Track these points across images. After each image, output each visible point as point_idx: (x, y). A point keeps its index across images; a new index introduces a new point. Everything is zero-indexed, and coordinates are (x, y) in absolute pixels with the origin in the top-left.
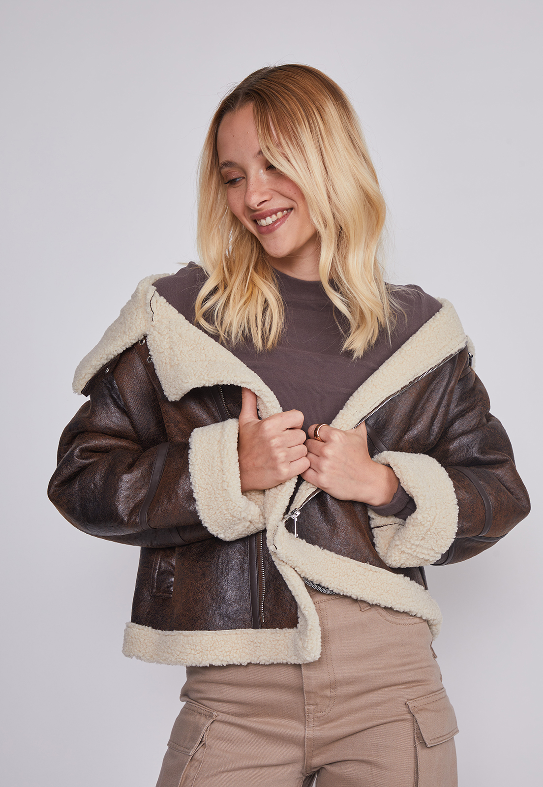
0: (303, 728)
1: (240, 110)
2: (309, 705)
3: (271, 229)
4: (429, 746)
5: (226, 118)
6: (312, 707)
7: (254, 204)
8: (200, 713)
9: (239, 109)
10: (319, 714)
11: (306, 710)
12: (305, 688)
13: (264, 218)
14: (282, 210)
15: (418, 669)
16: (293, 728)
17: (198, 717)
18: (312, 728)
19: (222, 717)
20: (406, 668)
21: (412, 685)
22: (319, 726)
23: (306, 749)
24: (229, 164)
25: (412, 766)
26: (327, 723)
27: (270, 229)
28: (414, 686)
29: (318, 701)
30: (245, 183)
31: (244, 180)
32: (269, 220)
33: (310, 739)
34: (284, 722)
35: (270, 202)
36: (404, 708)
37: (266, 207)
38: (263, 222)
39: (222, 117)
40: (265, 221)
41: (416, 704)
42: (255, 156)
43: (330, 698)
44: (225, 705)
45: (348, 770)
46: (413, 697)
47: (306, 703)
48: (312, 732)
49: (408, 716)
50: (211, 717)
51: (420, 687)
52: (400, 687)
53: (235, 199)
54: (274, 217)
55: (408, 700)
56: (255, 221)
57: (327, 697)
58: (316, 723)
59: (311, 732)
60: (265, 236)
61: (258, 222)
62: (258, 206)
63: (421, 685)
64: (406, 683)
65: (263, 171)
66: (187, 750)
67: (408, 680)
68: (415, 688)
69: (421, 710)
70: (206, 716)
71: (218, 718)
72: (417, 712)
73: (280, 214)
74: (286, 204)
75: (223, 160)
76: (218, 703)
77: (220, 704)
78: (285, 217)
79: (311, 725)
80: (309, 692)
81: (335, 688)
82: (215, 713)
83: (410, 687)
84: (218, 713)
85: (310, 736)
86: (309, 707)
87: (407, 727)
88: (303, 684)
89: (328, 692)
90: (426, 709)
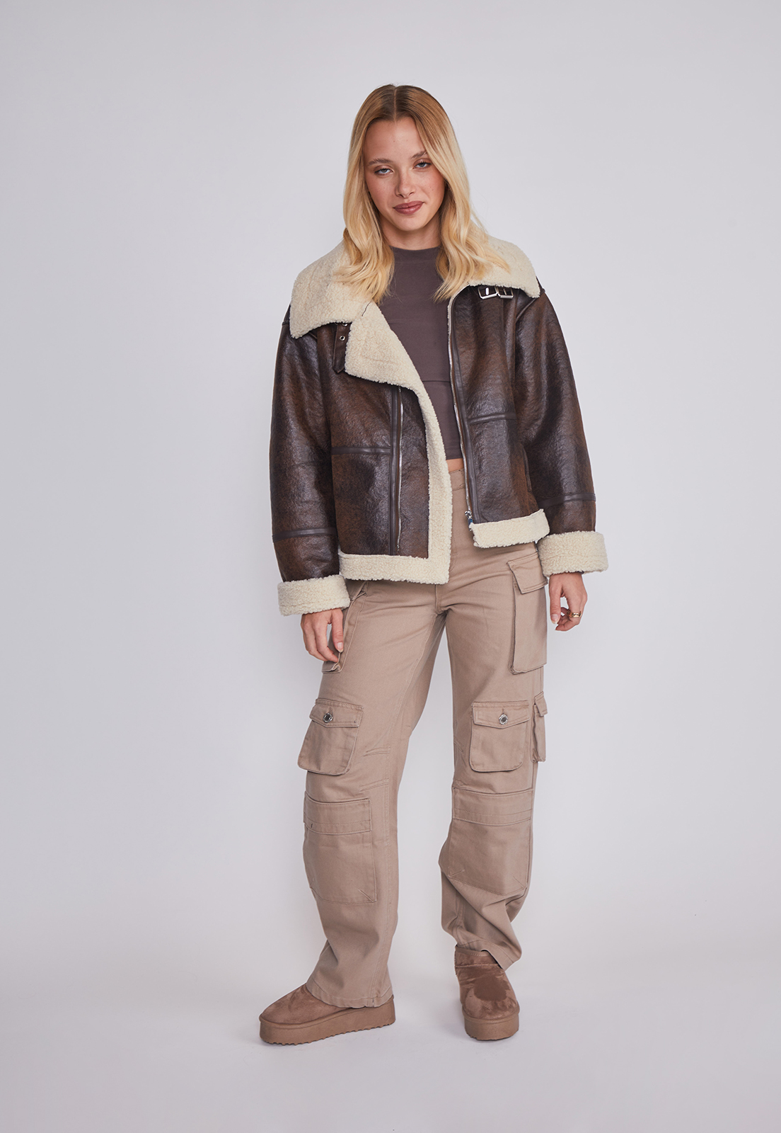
4: (524, 593)
21: (511, 550)
23: (437, 595)
25: (512, 607)
28: (513, 551)
36: (506, 567)
41: (514, 563)
45: (468, 611)
46: (513, 558)
49: (509, 572)
51: (518, 552)
52: (503, 551)
55: (509, 561)
65: (412, 169)
68: (514, 553)
69: (518, 568)
72: (515, 570)
81: (457, 552)
83: (510, 552)
87: (506, 581)
90: (522, 567)
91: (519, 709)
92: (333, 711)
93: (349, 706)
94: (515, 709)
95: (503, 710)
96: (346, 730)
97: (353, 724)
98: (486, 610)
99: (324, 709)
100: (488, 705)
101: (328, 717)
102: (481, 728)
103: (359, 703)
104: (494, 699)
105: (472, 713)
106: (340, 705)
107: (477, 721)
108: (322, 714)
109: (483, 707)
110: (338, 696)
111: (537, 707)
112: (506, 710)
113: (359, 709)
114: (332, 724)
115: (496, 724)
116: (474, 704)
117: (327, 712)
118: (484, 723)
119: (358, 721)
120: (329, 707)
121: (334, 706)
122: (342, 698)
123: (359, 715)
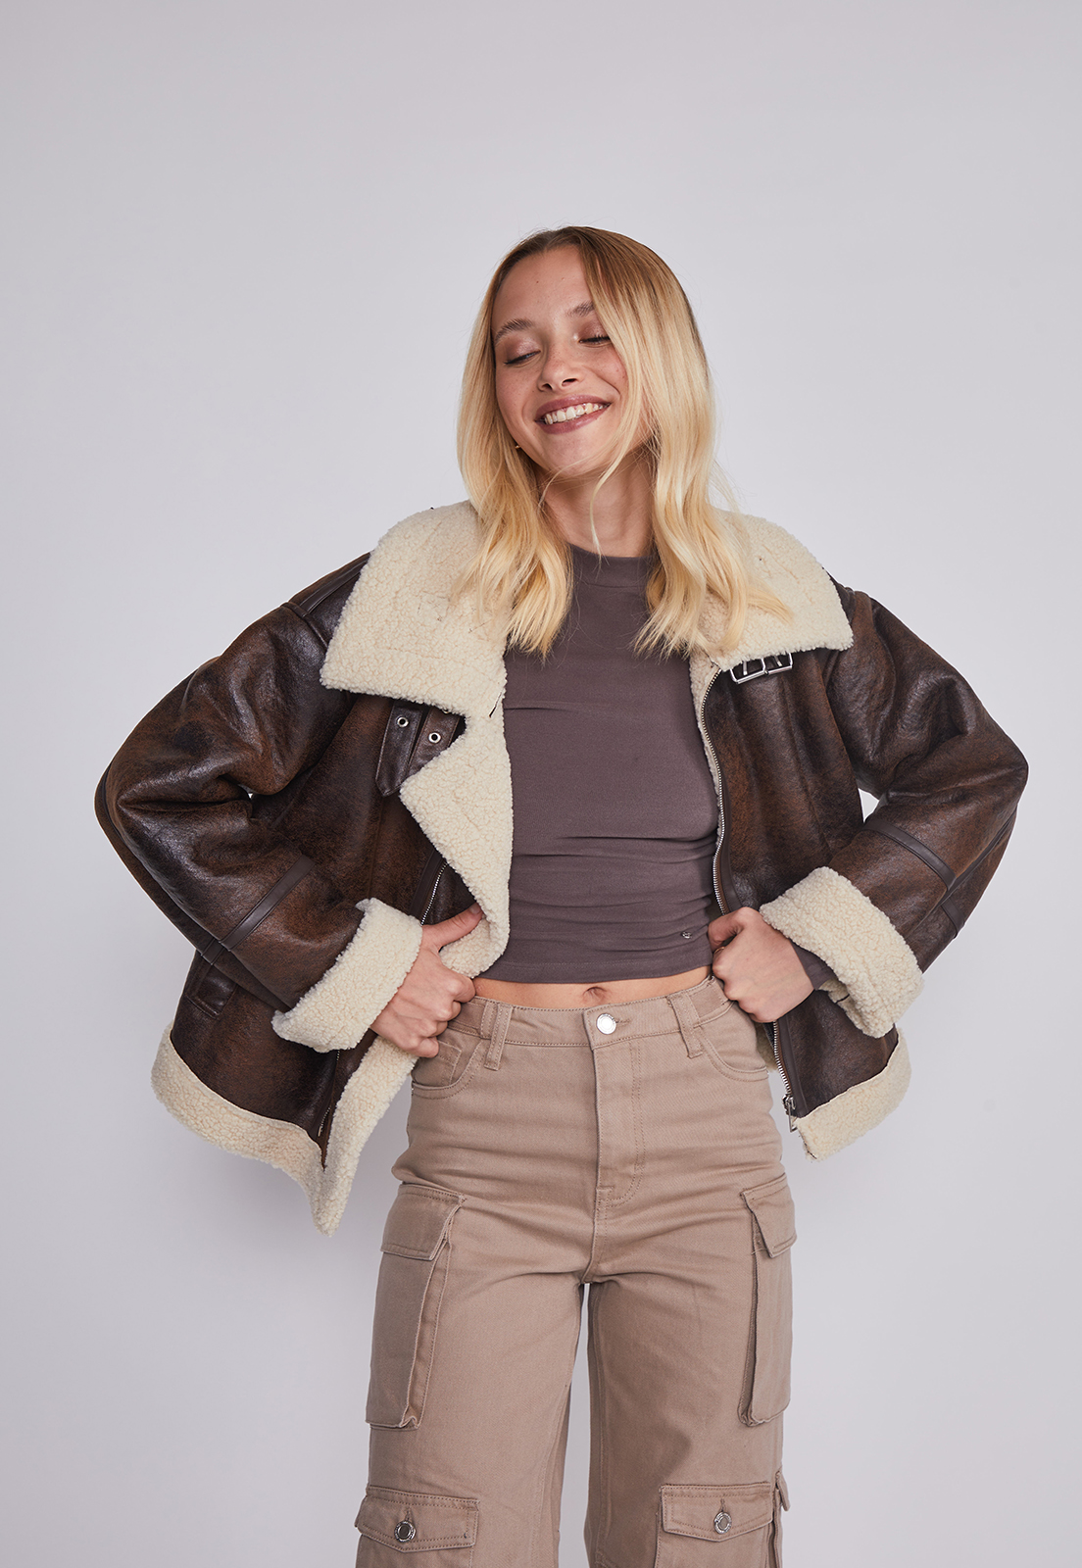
0: (589, 1220)
2: (602, 1187)
4: (774, 1256)
6: (607, 1190)
8: (438, 1199)
10: (616, 1201)
11: (598, 1195)
12: (601, 1162)
13: (565, 407)
14: (595, 401)
15: (758, 1145)
16: (573, 1221)
17: (434, 1204)
18: (603, 1222)
19: (472, 1201)
20: (745, 1142)
21: (748, 1168)
22: (614, 1218)
23: (593, 1251)
25: (750, 1284)
26: (625, 1214)
28: (751, 1170)
29: (616, 1181)
32: (572, 413)
33: (600, 1237)
34: (562, 1210)
35: (579, 383)
36: (739, 1201)
37: (572, 390)
40: (562, 414)
41: (755, 1195)
43: (633, 1178)
44: (476, 1181)
45: (657, 1290)
46: (750, 1185)
47: (599, 1184)
48: (607, 1227)
49: (745, 1213)
50: (455, 1202)
51: (761, 1171)
52: (733, 1170)
54: (580, 411)
55: (745, 1190)
57: (630, 1177)
58: (610, 1214)
59: (602, 1227)
62: (561, 385)
63: (759, 1169)
64: (742, 1164)
66: (423, 1254)
67: (745, 1161)
68: (753, 1174)
69: (762, 1204)
70: (447, 1201)
71: (466, 1204)
72: (757, 1208)
73: (589, 408)
74: (602, 392)
75: (506, 319)
76: (465, 1179)
77: (469, 1180)
78: (594, 415)
79: (603, 1216)
80: (605, 1168)
81: (643, 1163)
82: (461, 1197)
83: (746, 1171)
84: (466, 1196)
85: (601, 1233)
86: (602, 1191)
87: (742, 1232)
88: (598, 1155)
89: (631, 1170)
90: (767, 1203)
91: (753, 1501)
92: (415, 1515)
93: (447, 1501)
94: (745, 1501)
95: (722, 1502)
96: (447, 1555)
97: (461, 1540)
98: (698, 1291)
99: (394, 1512)
100: (694, 1491)
101: (404, 1531)
102: (675, 1541)
103: (468, 1494)
104: (705, 1479)
105: (659, 1508)
106: (429, 1500)
107: (669, 1526)
108: (391, 1523)
109: (683, 1494)
110: (421, 1482)
111: (780, 1493)
112: (729, 1504)
113: (469, 1506)
114: (415, 1545)
115: (707, 1533)
116: (665, 1489)
117: (402, 1517)
118: (685, 1530)
119: (472, 1532)
120: (404, 1506)
121: (414, 1503)
122: (430, 1484)
123: (472, 1520)
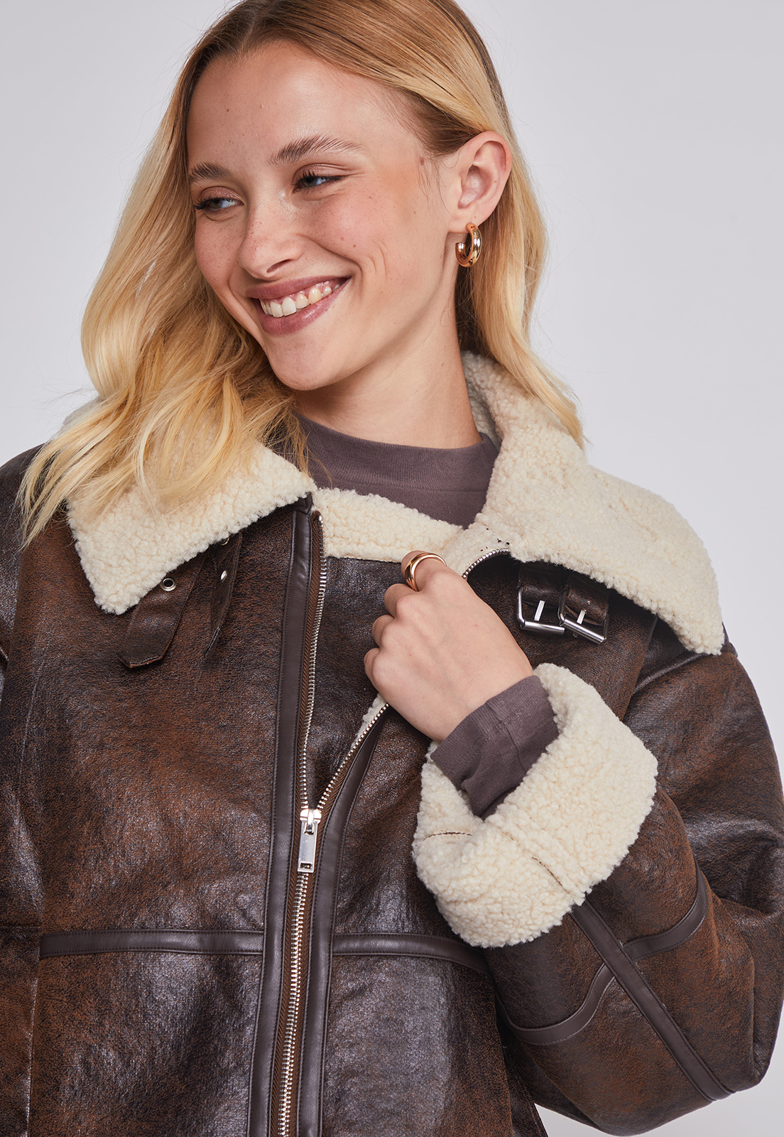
1: (249, 52)
3: (294, 325)
5: (216, 68)
7: (261, 267)
9: (245, 51)
14: (321, 282)
24: (211, 171)
27: (291, 324)
30: (243, 215)
31: (240, 209)
35: (297, 263)
37: (287, 274)
38: (276, 309)
39: (205, 65)
40: (279, 306)
42: (272, 161)
53: (215, 246)
56: (255, 302)
60: (276, 340)
61: (264, 307)
62: (268, 271)
65: (287, 194)
73: (316, 293)
74: (330, 267)
75: (198, 159)
